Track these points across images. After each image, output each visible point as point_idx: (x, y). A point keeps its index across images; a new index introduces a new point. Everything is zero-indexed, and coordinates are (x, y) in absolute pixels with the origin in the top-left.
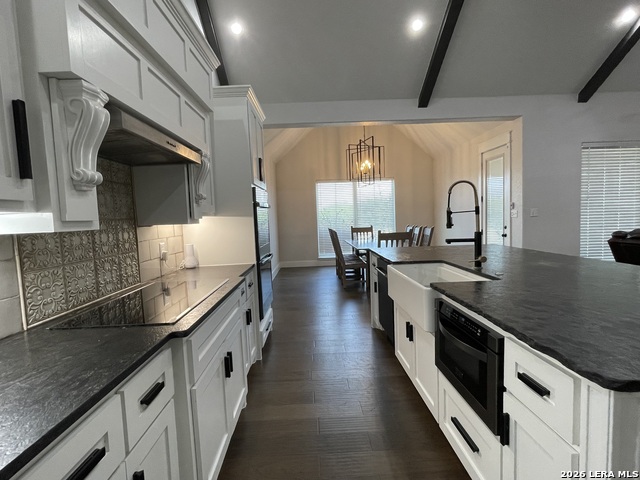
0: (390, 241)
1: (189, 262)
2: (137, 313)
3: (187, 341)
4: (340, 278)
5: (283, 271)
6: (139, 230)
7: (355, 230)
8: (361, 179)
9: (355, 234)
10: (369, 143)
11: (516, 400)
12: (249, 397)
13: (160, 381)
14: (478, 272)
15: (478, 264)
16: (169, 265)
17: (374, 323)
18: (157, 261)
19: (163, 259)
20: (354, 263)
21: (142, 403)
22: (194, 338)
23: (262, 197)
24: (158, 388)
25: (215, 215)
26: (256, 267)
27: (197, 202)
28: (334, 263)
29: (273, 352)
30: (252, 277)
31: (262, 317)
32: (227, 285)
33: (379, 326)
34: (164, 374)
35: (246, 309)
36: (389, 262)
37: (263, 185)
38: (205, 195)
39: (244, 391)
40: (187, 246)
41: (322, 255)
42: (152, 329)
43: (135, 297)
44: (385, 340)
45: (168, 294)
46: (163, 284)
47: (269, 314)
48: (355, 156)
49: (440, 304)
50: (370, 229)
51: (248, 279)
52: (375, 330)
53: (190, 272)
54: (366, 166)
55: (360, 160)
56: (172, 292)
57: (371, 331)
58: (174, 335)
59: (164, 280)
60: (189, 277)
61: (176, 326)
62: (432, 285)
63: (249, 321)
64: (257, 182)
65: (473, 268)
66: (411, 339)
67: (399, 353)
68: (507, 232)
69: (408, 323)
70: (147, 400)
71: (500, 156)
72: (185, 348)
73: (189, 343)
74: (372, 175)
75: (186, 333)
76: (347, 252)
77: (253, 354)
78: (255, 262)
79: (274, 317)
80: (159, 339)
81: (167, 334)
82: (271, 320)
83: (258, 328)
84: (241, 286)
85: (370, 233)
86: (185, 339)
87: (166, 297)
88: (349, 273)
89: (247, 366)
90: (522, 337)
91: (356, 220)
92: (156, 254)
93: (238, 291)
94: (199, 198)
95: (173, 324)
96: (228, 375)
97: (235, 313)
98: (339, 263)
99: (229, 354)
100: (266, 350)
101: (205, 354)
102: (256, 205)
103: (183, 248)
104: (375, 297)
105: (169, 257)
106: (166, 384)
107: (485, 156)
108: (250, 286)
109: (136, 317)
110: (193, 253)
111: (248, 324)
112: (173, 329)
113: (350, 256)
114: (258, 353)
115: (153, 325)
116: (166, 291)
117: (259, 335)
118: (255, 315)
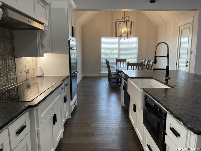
0: (133, 67)
1: (39, 74)
2: (16, 96)
3: (36, 109)
4: (109, 82)
5: (84, 78)
6: (16, 59)
7: (118, 61)
8: (121, 36)
9: (118, 62)
10: (126, 19)
11: (169, 138)
12: (64, 133)
13: (24, 125)
14: (166, 84)
15: (167, 80)
16: (30, 75)
17: (122, 103)
18: (25, 73)
19: (27, 72)
20: (116, 76)
21: (16, 133)
22: (39, 108)
23: (73, 44)
24: (23, 128)
25: (51, 52)
26: (69, 77)
27: (42, 48)
28: (107, 75)
29: (77, 114)
30: (67, 81)
31: (71, 99)
32: (55, 85)
33: (124, 105)
34: (26, 122)
35: (64, 96)
36: (129, 77)
37: (74, 39)
38: (45, 44)
39: (62, 131)
40: (38, 66)
41: (102, 72)
42: (21, 103)
43: (14, 89)
44: (126, 111)
45: (30, 88)
46: (27, 83)
47: (75, 98)
48: (120, 25)
49: (146, 97)
50: (125, 60)
51: (66, 82)
52: (122, 107)
53: (39, 79)
54: (125, 30)
55: (122, 27)
56: (32, 87)
57: (120, 107)
58: (30, 106)
59: (28, 82)
60: (39, 80)
61: (31, 102)
62: (143, 89)
63: (65, 100)
64: (71, 37)
65: (164, 82)
66: (135, 111)
67: (131, 117)
68: (188, 64)
69: (134, 105)
70: (19, 132)
71: (188, 28)
72: (35, 112)
73: (37, 110)
74: (127, 35)
75: (35, 106)
76: (113, 71)
77: (67, 115)
78: (69, 75)
79: (78, 99)
80: (24, 108)
81: (27, 106)
82: (76, 101)
83: (70, 104)
84: (62, 86)
85: (125, 62)
86: (35, 108)
87: (29, 89)
88: (114, 80)
89: (64, 120)
90: (172, 113)
91: (119, 55)
92: (24, 70)
93: (60, 88)
94: (42, 46)
95: (30, 102)
96: (54, 123)
97: (59, 97)
98: (110, 75)
99: (55, 115)
100: (73, 113)
101: (44, 114)
102: (70, 48)
103: (37, 67)
104: (123, 92)
105: (30, 71)
106: (27, 126)
107: (181, 28)
108: (66, 85)
109: (15, 98)
110: (41, 70)
111: (65, 102)
112: (30, 104)
113: (115, 72)
114: (69, 115)
115: (22, 102)
116: (29, 86)
117: (70, 107)
118: (68, 98)
